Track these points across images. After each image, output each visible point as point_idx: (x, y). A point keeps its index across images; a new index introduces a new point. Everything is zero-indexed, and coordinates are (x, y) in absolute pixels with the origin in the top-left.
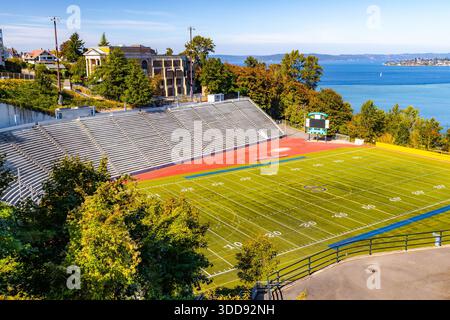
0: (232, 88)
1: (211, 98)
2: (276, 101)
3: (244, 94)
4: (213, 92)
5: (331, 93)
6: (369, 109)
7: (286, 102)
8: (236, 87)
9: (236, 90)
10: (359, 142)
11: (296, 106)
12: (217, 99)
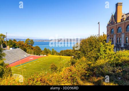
0: (15, 46)
1: (11, 49)
2: (25, 49)
3: (19, 48)
4: (12, 47)
5: (38, 47)
6: (46, 49)
7: (27, 49)
8: (16, 46)
9: (16, 47)
10: (45, 55)
11: (30, 49)
12: (13, 49)
